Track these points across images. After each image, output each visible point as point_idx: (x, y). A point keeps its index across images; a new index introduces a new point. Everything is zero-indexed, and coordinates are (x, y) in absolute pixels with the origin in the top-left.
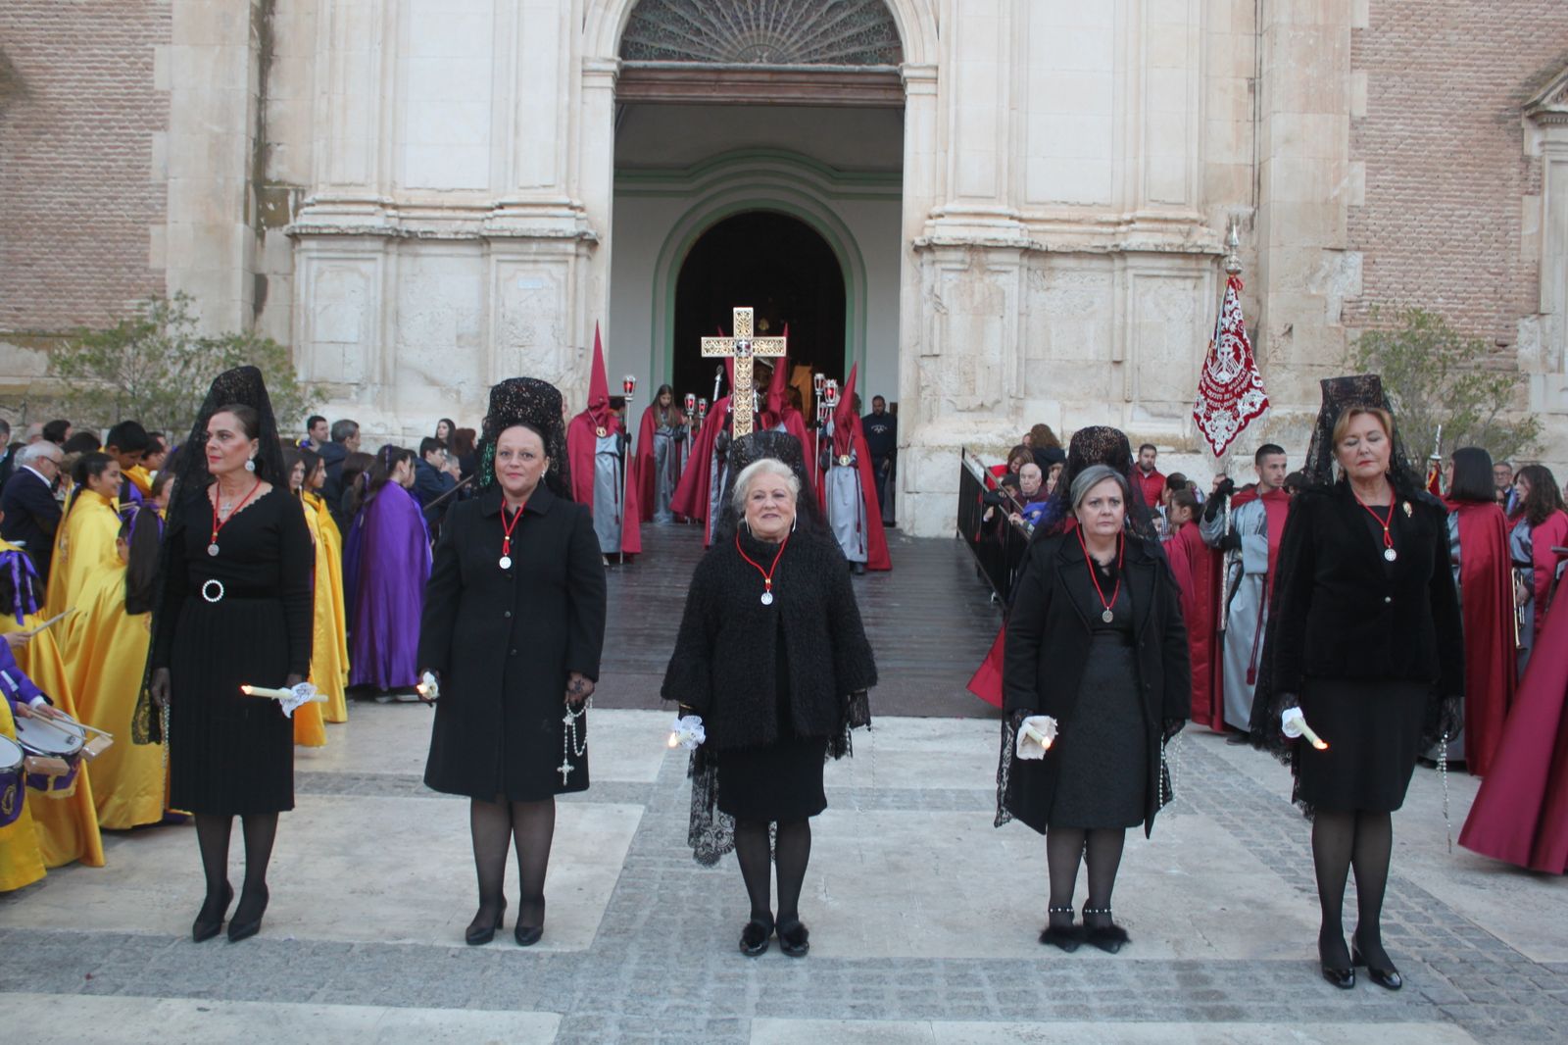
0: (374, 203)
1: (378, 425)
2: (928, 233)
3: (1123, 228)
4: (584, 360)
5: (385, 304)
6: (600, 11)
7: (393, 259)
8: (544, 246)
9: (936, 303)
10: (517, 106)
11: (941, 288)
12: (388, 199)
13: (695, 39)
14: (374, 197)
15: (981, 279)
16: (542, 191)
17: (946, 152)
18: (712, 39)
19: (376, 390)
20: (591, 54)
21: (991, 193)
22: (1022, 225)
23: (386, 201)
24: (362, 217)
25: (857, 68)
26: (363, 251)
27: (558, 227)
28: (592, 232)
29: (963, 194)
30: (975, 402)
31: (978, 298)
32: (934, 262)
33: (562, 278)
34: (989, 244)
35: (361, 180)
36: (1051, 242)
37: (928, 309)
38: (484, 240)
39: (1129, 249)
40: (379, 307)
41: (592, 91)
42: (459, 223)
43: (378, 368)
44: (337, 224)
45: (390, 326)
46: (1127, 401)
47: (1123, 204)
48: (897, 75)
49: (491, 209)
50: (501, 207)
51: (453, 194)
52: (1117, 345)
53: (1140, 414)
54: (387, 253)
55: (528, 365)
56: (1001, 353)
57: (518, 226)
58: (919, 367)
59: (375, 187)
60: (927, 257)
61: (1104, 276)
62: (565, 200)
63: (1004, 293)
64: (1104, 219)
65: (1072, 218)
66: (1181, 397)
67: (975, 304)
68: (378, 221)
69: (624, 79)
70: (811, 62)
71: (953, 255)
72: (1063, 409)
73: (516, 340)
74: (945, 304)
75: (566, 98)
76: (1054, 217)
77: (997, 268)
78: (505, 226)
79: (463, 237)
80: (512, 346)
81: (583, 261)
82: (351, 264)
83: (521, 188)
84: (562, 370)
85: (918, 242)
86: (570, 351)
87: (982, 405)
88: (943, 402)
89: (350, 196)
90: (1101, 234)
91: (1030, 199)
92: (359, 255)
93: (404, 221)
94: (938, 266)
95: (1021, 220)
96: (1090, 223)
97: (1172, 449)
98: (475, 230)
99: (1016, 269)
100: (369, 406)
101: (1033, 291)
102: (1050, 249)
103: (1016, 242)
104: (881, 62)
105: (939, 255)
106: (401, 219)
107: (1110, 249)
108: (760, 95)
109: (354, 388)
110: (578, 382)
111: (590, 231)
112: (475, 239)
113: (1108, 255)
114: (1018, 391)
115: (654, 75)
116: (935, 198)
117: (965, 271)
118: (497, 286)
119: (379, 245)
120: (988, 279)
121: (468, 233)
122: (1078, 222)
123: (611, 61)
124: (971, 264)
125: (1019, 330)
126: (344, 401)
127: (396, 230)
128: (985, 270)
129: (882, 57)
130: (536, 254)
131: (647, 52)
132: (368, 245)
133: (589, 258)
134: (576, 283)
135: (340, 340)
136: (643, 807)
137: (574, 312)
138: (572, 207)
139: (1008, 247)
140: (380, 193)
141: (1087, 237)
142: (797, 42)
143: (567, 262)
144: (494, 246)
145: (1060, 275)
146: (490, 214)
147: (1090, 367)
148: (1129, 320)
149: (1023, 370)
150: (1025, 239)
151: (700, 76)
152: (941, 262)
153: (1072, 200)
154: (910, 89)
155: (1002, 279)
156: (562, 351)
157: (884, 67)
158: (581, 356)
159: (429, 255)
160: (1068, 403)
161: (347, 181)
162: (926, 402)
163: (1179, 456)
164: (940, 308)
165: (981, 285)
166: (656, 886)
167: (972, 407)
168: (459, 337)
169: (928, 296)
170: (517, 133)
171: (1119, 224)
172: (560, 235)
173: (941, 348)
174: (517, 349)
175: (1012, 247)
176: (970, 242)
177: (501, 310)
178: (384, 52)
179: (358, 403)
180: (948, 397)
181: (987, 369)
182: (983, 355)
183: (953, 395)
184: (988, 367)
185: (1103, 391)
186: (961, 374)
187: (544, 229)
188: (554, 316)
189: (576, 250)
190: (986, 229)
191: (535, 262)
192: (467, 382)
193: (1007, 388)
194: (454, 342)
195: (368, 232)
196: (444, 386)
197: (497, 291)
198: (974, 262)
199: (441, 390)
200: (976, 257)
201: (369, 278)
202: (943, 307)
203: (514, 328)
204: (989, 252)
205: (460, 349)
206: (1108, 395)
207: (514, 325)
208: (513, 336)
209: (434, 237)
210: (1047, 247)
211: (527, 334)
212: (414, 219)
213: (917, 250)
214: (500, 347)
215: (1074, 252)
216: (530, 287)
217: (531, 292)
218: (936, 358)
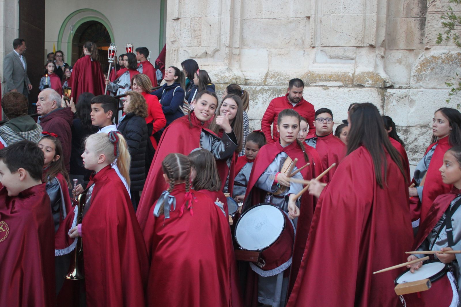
46: (313, 47)
53: (321, 57)
66: (353, 43)
72: (270, 55)
87: (206, 53)
97: (340, 84)
147: (290, 22)
149: (238, 26)
160: (274, 51)
163: (346, 90)
167: (199, 55)
180: (184, 49)
181: (210, 27)
182: (207, 17)
183: (187, 46)
184: (210, 25)
185: (300, 41)
186: (192, 31)
193: (224, 40)
206: (303, 44)
218: (178, 20)
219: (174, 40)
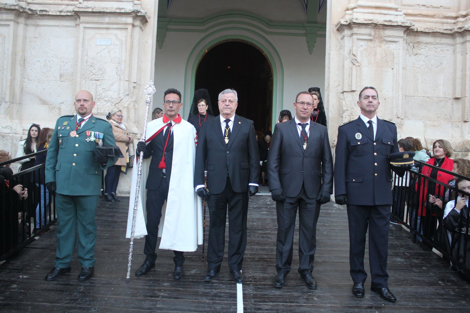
1: (6, 127)
2: (348, 17)
4: (136, 90)
5: (14, 53)
7: (21, 27)
8: (113, 19)
9: (352, 59)
11: (357, 51)
15: (380, 46)
19: (7, 106)
27: (121, 7)
28: (143, 11)
31: (378, 57)
32: (352, 34)
33: (124, 39)
34: (387, 23)
36: (419, 26)
37: (347, 63)
38: (77, 15)
39: (469, 29)
40: (10, 55)
42: (64, 6)
43: (8, 92)
45: (18, 68)
46: (465, 122)
52: (459, 88)
54: (18, 23)
55: (101, 92)
56: (393, 91)
58: (340, 99)
60: (347, 32)
61: (449, 48)
63: (393, 54)
64: (448, 15)
65: (429, 14)
67: (377, 61)
71: (364, 30)
72: (425, 126)
73: (94, 77)
74: (359, 60)
76: (419, 13)
77: (390, 39)
78: (89, 6)
79: (65, 14)
80: (91, 80)
81: (137, 29)
84: (121, 95)
86: (127, 83)
90: (447, 23)
91: (404, 3)
93: (29, 4)
94: (355, 37)
96: (439, 18)
99: (401, 40)
101: (409, 55)
102: (419, 30)
103: (403, 23)
105: (355, 30)
110: (132, 103)
111: (141, 10)
112: (72, 15)
113: (452, 35)
114: (402, 114)
116: (349, 1)
117: (371, 40)
118: (83, 43)
119: (11, 16)
120: (384, 46)
121: (68, 11)
122: (433, 16)
124: (374, 37)
127: (22, 8)
128: (382, 40)
130: (107, 23)
132: (4, 16)
133: (141, 29)
137: (131, 60)
139: (398, 26)
141: (439, 25)
143: (127, 29)
144: (83, 19)
145: (423, 47)
147: (440, 101)
149: (404, 101)
150: (407, 23)
152: (357, 34)
153: (428, 4)
155: (393, 46)
156: (122, 83)
158: (134, 87)
159: (44, 26)
164: (355, 62)
165: (381, 49)
168: (61, 76)
169: (347, 56)
171: (457, 17)
172: (123, 11)
174: (94, 82)
175: (401, 26)
176: (375, 22)
177: (86, 58)
181: (384, 100)
182: (382, 91)
184: (385, 99)
185: (449, 116)
187: (112, 8)
188: (118, 62)
189: (134, 22)
190: (383, 15)
191: (107, 28)
192: (65, 103)
193: (395, 112)
194: (58, 78)
195: (3, 7)
196: (51, 105)
197: (83, 46)
198: (376, 35)
199: (49, 107)
200: (377, 33)
201: (5, 37)
202: (358, 62)
203: (93, 69)
204: (385, 29)
205: (62, 83)
206: (451, 119)
207: (93, 67)
208: (92, 74)
209: (47, 14)
210: (417, 29)
211: (101, 72)
212: (36, 4)
213: (341, 28)
214: (84, 81)
215: (433, 32)
216: (104, 44)
217: (104, 47)
218: (353, 93)
219: (347, 109)
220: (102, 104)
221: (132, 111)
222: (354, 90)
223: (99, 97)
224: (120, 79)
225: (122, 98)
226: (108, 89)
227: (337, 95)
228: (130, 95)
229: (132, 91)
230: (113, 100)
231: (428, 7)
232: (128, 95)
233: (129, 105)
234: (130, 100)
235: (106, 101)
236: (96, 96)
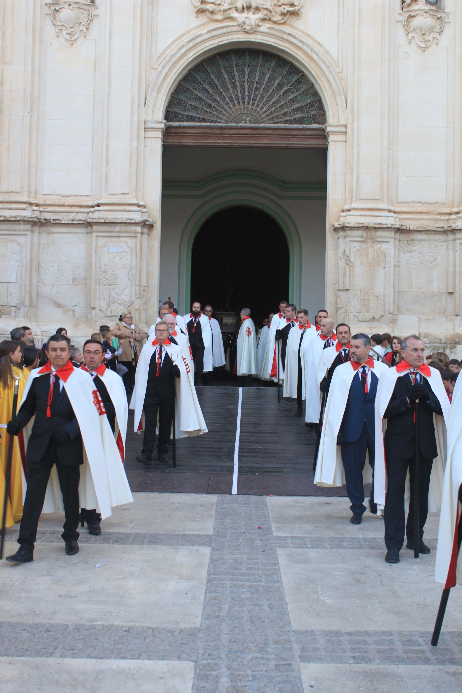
0: (25, 203)
2: (342, 220)
3: (453, 217)
4: (146, 293)
5: (31, 260)
6: (154, 94)
7: (36, 235)
8: (123, 228)
9: (346, 260)
10: (107, 148)
11: (350, 252)
12: (33, 200)
13: (208, 110)
14: (25, 199)
15: (373, 247)
16: (122, 196)
17: (352, 174)
18: (217, 110)
19: (26, 310)
20: (149, 118)
21: (378, 197)
22: (396, 215)
23: (32, 202)
24: (18, 211)
25: (300, 126)
26: (19, 230)
27: (131, 217)
28: (151, 220)
29: (361, 197)
30: (369, 316)
31: (370, 257)
32: (345, 237)
33: (133, 246)
34: (377, 226)
35: (18, 190)
36: (412, 225)
37: (342, 263)
38: (89, 224)
39: (457, 228)
40: (28, 262)
41: (150, 139)
42: (74, 214)
43: (27, 297)
44: (4, 215)
45: (35, 273)
46: (457, 315)
47: (453, 203)
48: (323, 130)
49: (93, 207)
50: (98, 205)
51: (71, 198)
52: (451, 283)
54: (33, 232)
55: (114, 295)
56: (384, 288)
57: (109, 217)
58: (337, 297)
59: (26, 194)
60: (341, 234)
61: (442, 244)
62: (135, 201)
63: (385, 254)
64: (442, 211)
65: (424, 211)
67: (369, 260)
68: (28, 214)
69: (167, 133)
70: (274, 123)
71: (356, 233)
72: (420, 320)
73: (107, 282)
74: (352, 259)
75: (135, 144)
76: (413, 210)
77: (381, 240)
78: (101, 216)
79: (77, 222)
80: (105, 285)
81: (145, 236)
82: (13, 238)
83: (110, 195)
84: (133, 298)
85: (336, 225)
86: (138, 287)
87: (373, 318)
88: (351, 316)
89: (12, 199)
90: (441, 220)
91: (399, 201)
92: (17, 233)
93: (43, 213)
94: (348, 239)
95: (395, 212)
96: (434, 214)
98: (84, 219)
99: (392, 240)
100: (22, 319)
101: (402, 253)
102: (411, 229)
103: (392, 225)
104: (314, 123)
105: (348, 233)
106: (41, 212)
107: (446, 228)
108: (245, 142)
109: (14, 308)
110: (142, 305)
112: (83, 224)
113: (445, 232)
114: (394, 310)
115: (185, 130)
116: (345, 200)
117: (363, 241)
118: (96, 251)
119: (28, 227)
120: (376, 246)
121: (79, 220)
122: (427, 213)
123: (161, 122)
124: (366, 238)
125: (394, 275)
126: (7, 316)
127: (38, 218)
128: (375, 241)
129: (314, 120)
130: (118, 232)
131: (180, 117)
132: (22, 227)
133: (149, 235)
134: (141, 248)
135: (6, 281)
136: (210, 548)
137: (140, 266)
138: (139, 206)
139: (388, 228)
140: (29, 198)
141: (432, 222)
142: (266, 112)
143: (137, 237)
144: (95, 228)
145: (417, 244)
146: (92, 210)
147: (435, 296)
148: (458, 269)
149: (396, 298)
150: (398, 223)
151: (211, 131)
152: (349, 236)
153: (423, 201)
154: (331, 138)
155: (384, 246)
156: (133, 287)
157: (315, 126)
158: (144, 290)
159: (57, 233)
160: (423, 317)
161: (10, 190)
162: (341, 317)
164: (349, 263)
165: (372, 250)
166: (228, 592)
167: (368, 319)
168: (74, 280)
169: (342, 256)
170: (107, 164)
171: (451, 214)
172: (133, 221)
173: (350, 286)
174: (108, 287)
175: (390, 228)
176: (366, 225)
177: (99, 264)
178: (31, 117)
179: (16, 317)
180: (354, 314)
181: (377, 298)
182: (374, 289)
183: (357, 312)
185: (443, 310)
186: (362, 300)
187: (123, 218)
188: (129, 268)
189: (142, 230)
190: (375, 217)
191: (118, 237)
192: (78, 305)
193: (388, 308)
194: (71, 282)
195: (22, 219)
196: (65, 307)
197: (96, 254)
198: (368, 236)
199: (64, 309)
200: (369, 234)
201: (23, 246)
202: (351, 262)
203: (106, 274)
204: (377, 231)
205: (74, 287)
206: (445, 312)
207: (106, 273)
208: (105, 279)
209: (60, 222)
210: (410, 228)
211: (114, 278)
212: (48, 212)
213: (336, 230)
214: (98, 285)
215: (425, 230)
216: (115, 251)
217: (116, 254)
218: (347, 291)
219: (342, 306)
220: (115, 307)
221: (143, 313)
222: (348, 289)
223: (113, 301)
224: (132, 283)
225: (133, 301)
226: (121, 293)
227: (335, 293)
228: (141, 298)
229: (142, 294)
230: (126, 304)
231: (424, 203)
232: (139, 298)
233: (140, 307)
234: (141, 302)
235: (119, 304)
236: (109, 300)
